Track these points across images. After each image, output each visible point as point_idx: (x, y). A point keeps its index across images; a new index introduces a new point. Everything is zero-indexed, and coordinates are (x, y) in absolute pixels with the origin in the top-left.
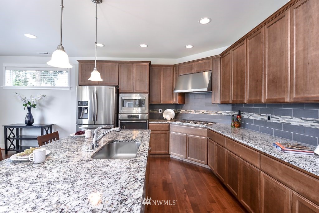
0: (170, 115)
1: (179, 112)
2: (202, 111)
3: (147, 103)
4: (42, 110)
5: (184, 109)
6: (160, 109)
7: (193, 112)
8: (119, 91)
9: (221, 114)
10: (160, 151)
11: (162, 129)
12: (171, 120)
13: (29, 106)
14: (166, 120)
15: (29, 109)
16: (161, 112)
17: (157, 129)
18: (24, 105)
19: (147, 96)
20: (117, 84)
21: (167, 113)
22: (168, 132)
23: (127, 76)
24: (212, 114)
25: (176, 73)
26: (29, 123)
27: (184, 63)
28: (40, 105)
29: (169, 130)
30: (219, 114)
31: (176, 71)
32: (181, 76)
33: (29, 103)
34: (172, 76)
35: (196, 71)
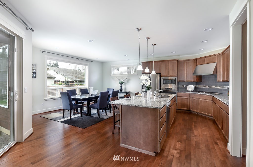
0: (191, 89)
1: (198, 87)
2: (213, 86)
3: (176, 82)
4: (125, 85)
5: (201, 85)
6: (185, 85)
7: (207, 87)
8: (161, 76)
9: (226, 88)
10: (184, 108)
11: (186, 96)
12: (192, 91)
13: (121, 83)
14: (189, 91)
15: (121, 84)
16: (186, 87)
17: (182, 96)
18: (119, 83)
19: (176, 78)
20: (160, 72)
21: (189, 88)
22: (189, 98)
23: (165, 68)
24: (219, 88)
25: (195, 64)
26: (121, 90)
27: (199, 58)
28: (125, 83)
29: (190, 97)
30: (224, 88)
31: (195, 62)
32: (198, 66)
33: (121, 82)
34: (192, 66)
35: (207, 62)
